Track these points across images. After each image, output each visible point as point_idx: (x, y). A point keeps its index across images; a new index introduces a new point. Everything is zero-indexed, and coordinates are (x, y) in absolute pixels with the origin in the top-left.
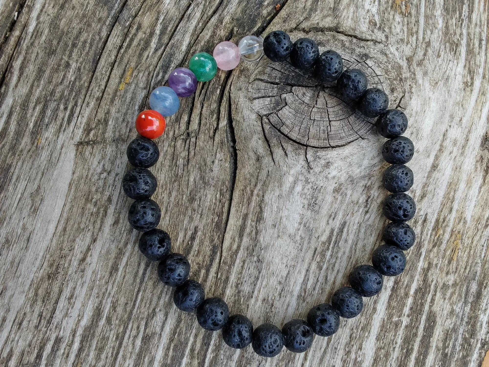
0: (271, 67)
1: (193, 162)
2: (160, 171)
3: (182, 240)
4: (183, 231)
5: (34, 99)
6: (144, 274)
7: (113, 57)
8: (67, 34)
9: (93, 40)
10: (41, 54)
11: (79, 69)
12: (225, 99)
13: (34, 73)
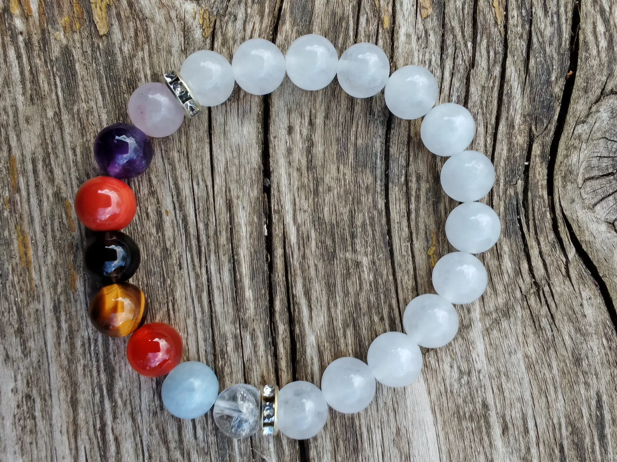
0: (597, 157)
1: (558, 316)
2: (525, 344)
3: (588, 415)
4: (585, 404)
5: (339, 324)
7: (406, 229)
8: (338, 226)
9: (372, 218)
10: (320, 265)
11: (374, 263)
12: (560, 221)
13: (324, 292)
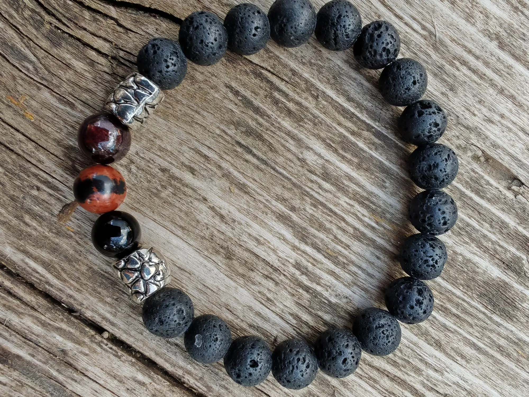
3: (234, 106)
4: (225, 101)
6: (258, 158)
